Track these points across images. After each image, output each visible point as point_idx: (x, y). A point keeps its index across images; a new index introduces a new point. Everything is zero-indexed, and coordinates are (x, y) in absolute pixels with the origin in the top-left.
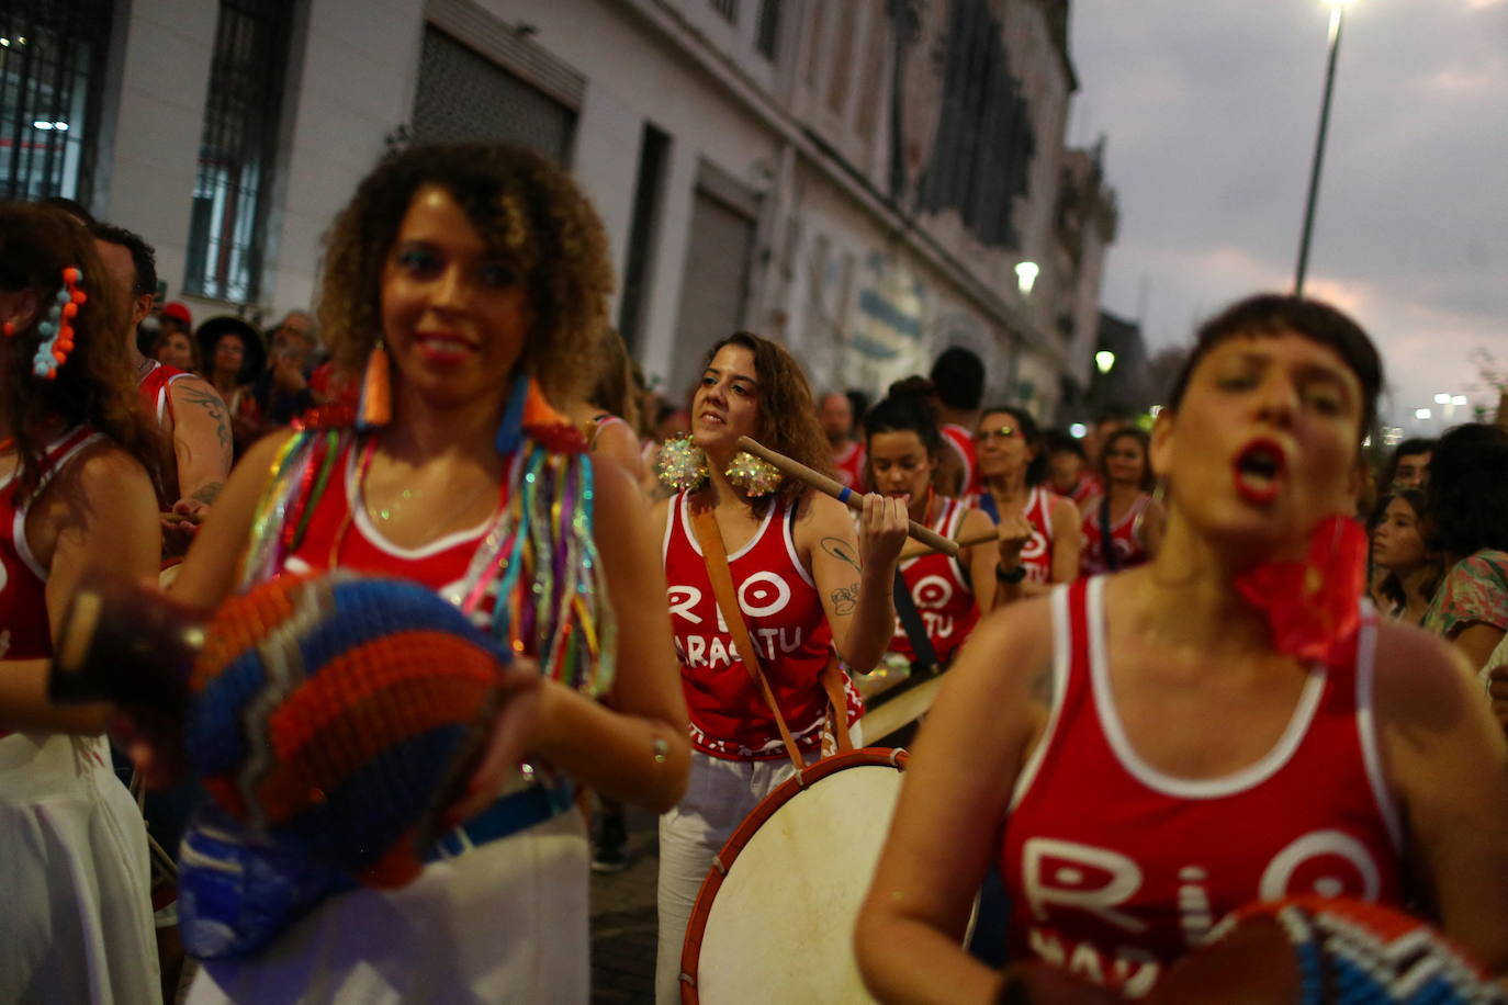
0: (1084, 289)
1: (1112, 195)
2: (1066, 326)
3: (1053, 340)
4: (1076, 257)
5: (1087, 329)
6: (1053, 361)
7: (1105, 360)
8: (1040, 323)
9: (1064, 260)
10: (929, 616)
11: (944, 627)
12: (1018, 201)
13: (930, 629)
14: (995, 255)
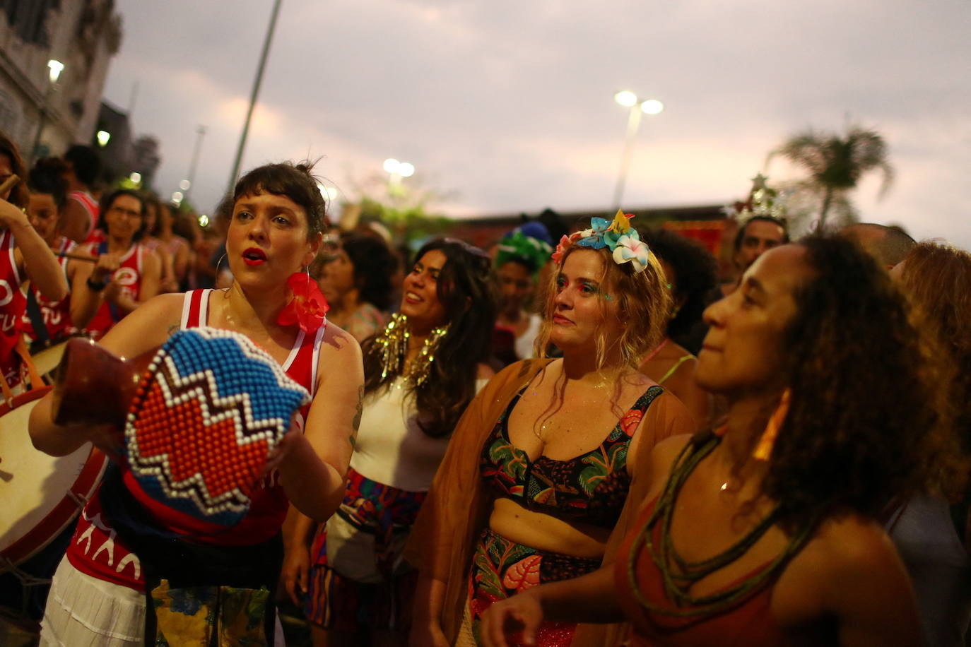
0: (92, 85)
1: (119, 20)
2: (77, 109)
3: (67, 117)
4: (90, 60)
5: (91, 114)
6: (65, 132)
7: (104, 137)
8: (58, 104)
9: (80, 60)
10: (45, 311)
11: (55, 317)
12: (52, 13)
13: (46, 319)
14: (29, 48)
